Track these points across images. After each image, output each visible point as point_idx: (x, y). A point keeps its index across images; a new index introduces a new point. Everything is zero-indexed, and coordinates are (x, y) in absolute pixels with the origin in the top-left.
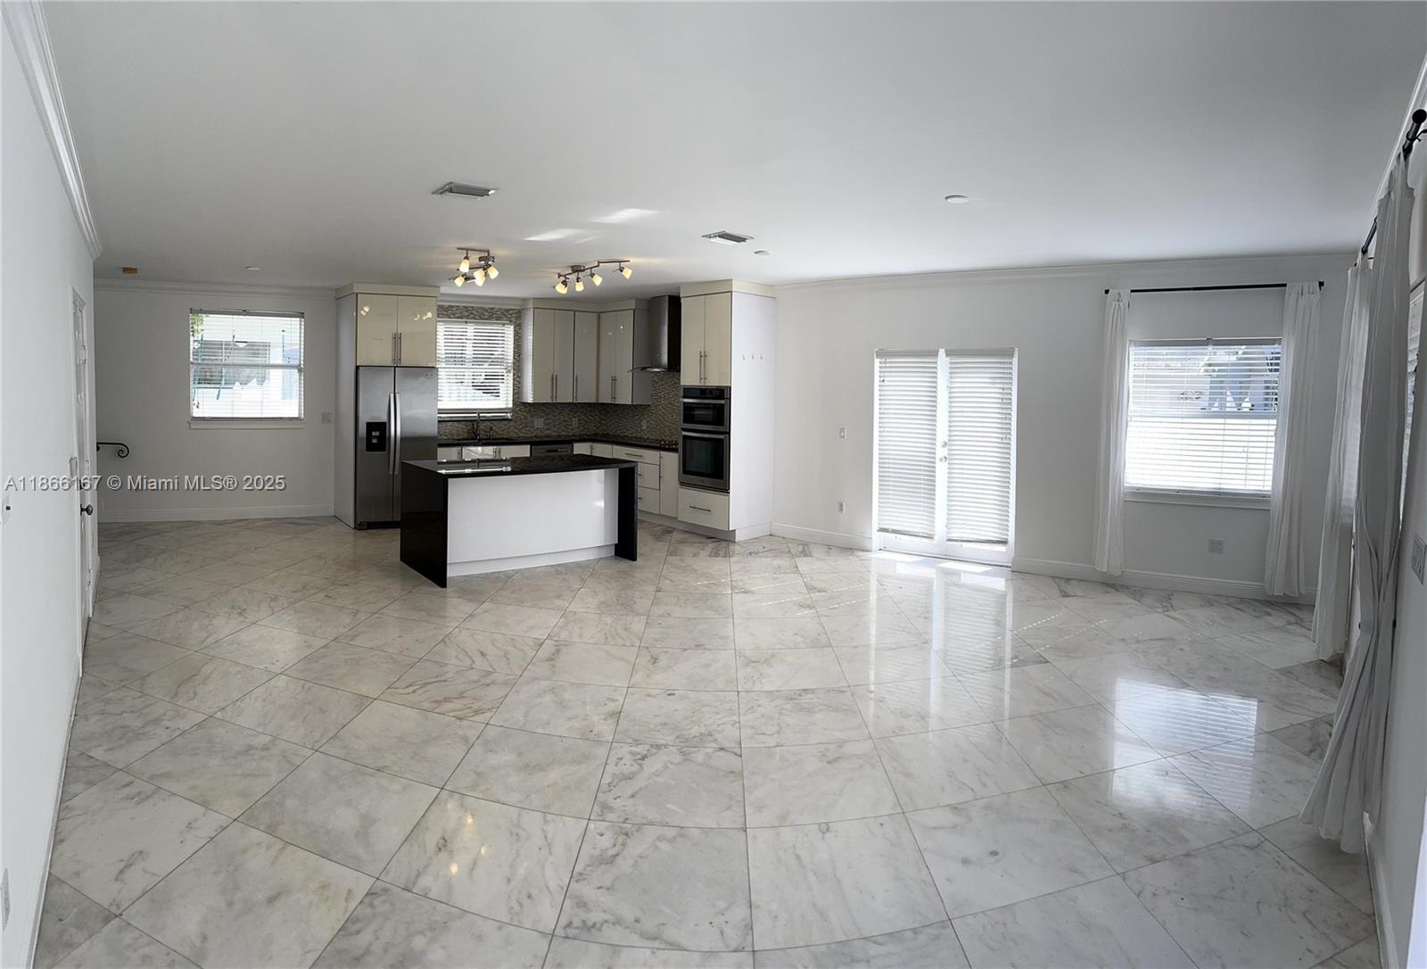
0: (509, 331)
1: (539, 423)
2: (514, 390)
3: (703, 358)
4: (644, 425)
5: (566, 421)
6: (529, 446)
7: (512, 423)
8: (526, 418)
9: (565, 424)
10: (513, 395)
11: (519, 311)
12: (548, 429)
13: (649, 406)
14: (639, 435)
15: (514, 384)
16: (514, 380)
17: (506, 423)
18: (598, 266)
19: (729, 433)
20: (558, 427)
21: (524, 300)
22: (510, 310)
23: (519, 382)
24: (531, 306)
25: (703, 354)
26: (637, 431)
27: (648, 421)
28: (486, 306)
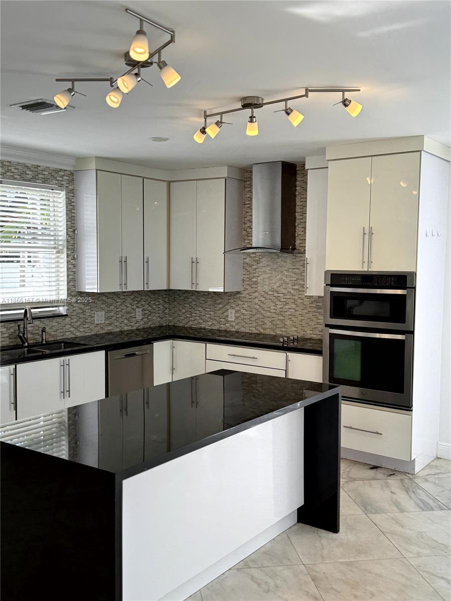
0: (60, 198)
1: (99, 317)
2: (68, 276)
3: (367, 237)
4: (231, 315)
5: (128, 313)
6: (103, 353)
7: (68, 319)
8: (84, 312)
9: (128, 316)
10: (68, 283)
11: (72, 174)
12: (110, 324)
13: (238, 293)
14: (223, 327)
15: (68, 269)
16: (68, 262)
17: (59, 320)
18: (306, 95)
19: (412, 333)
20: (121, 320)
21: (80, 159)
22: (61, 170)
23: (74, 266)
24: (93, 166)
25: (367, 231)
26: (219, 322)
27: (236, 312)
28: (29, 163)
